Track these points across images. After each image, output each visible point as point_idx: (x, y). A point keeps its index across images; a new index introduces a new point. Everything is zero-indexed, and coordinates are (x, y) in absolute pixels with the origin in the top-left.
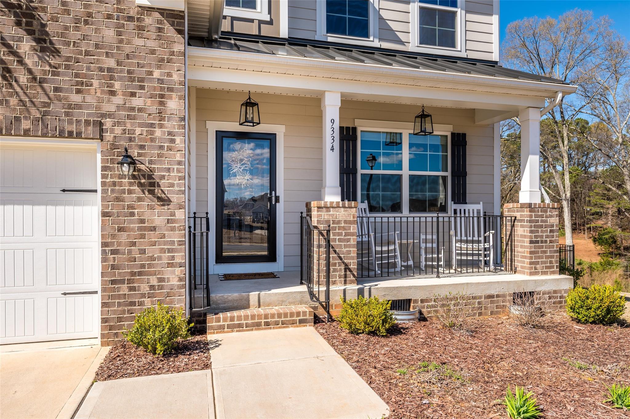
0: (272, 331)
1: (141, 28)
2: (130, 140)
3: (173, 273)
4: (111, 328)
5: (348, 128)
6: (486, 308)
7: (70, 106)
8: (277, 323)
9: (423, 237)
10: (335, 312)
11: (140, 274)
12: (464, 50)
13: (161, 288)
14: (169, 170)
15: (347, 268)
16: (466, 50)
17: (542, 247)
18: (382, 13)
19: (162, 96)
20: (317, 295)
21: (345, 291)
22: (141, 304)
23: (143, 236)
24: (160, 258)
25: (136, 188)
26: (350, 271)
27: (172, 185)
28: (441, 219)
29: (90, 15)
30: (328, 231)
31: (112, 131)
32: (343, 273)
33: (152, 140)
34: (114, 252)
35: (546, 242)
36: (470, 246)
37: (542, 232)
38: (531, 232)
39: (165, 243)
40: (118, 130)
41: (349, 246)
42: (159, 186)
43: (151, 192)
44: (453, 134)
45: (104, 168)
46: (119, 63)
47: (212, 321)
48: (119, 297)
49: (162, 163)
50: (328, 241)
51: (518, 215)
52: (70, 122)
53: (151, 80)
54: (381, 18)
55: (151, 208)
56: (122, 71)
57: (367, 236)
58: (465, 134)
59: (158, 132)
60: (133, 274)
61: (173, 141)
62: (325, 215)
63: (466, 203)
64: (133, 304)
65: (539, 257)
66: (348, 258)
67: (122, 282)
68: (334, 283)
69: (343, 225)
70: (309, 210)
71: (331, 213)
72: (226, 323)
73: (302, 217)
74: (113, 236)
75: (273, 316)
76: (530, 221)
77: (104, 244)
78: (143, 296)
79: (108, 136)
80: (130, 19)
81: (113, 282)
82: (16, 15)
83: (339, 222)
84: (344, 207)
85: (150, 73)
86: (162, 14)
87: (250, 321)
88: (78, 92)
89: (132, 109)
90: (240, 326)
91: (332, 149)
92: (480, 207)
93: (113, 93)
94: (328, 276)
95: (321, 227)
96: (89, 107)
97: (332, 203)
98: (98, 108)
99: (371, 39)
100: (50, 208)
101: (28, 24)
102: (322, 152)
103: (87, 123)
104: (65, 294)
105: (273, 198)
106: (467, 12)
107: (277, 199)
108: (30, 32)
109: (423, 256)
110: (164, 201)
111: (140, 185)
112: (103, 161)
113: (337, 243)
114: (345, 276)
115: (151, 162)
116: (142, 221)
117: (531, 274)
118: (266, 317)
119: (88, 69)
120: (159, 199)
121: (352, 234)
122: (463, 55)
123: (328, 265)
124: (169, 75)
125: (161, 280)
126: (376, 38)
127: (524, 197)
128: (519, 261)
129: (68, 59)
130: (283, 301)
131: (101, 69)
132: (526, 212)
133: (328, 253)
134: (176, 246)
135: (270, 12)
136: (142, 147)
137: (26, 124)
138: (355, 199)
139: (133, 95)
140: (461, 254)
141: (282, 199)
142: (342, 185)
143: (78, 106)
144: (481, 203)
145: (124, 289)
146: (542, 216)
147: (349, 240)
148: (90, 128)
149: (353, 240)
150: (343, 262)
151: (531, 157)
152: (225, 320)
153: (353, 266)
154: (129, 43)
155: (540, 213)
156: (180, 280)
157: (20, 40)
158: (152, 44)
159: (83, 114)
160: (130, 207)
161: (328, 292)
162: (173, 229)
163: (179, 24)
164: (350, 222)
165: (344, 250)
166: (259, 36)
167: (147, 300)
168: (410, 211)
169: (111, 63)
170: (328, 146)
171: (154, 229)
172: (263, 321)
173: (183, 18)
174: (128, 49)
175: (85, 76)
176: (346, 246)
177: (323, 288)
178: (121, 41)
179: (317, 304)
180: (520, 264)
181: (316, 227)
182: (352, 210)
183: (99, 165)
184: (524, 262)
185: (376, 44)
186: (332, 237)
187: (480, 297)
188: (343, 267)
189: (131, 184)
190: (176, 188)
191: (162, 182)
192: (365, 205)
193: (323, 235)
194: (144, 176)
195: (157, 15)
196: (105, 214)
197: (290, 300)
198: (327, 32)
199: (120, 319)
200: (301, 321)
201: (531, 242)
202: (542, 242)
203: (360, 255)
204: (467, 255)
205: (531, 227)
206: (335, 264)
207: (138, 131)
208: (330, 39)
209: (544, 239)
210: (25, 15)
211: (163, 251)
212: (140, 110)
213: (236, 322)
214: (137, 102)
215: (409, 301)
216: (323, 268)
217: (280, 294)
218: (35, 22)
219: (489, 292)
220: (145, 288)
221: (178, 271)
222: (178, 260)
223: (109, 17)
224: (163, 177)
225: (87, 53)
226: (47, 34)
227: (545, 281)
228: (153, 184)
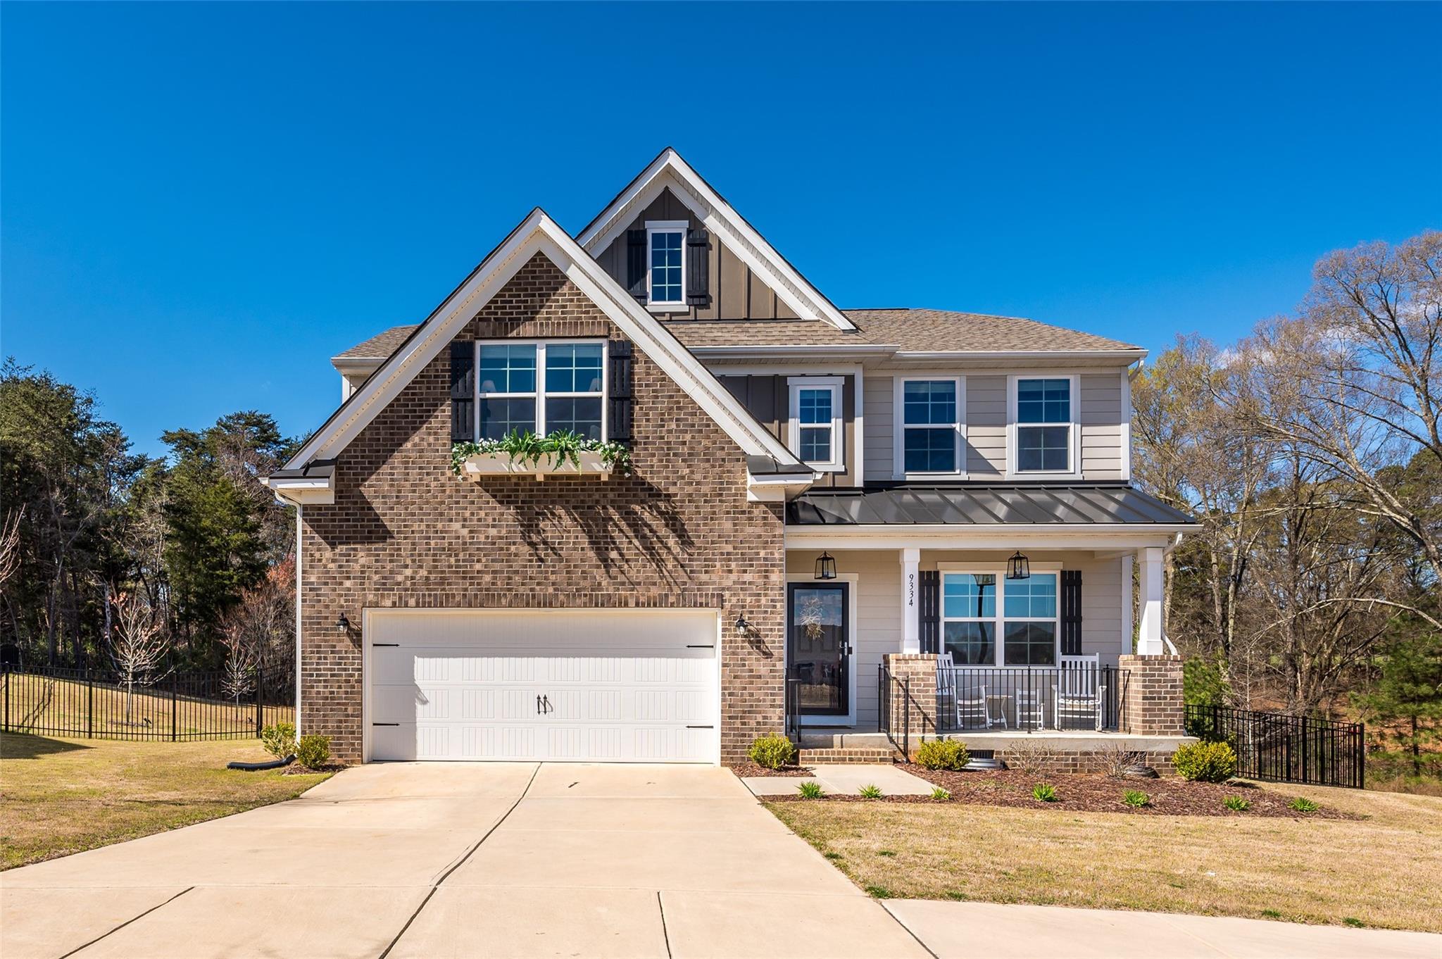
0: (855, 766)
1: (750, 519)
2: (743, 607)
3: (775, 712)
4: (728, 753)
5: (929, 573)
6: (1082, 765)
7: (700, 584)
8: (860, 760)
9: (1019, 692)
10: (912, 757)
11: (750, 712)
12: (1078, 470)
13: (765, 724)
14: (771, 630)
15: (926, 718)
16: (1082, 471)
17: (1161, 704)
18: (972, 441)
19: (766, 571)
20: (896, 741)
21: (923, 737)
22: (750, 736)
23: (752, 683)
24: (764, 700)
25: (747, 644)
26: (929, 720)
27: (774, 642)
28: (1033, 673)
29: (714, 513)
30: (907, 681)
31: (730, 601)
32: (922, 722)
33: (759, 606)
34: (730, 694)
35: (1165, 698)
36: (1076, 702)
37: (1159, 687)
38: (1144, 687)
39: (769, 688)
40: (734, 600)
41: (928, 697)
42: (764, 642)
43: (758, 648)
44: (1063, 573)
45: (724, 630)
46: (735, 548)
47: (803, 753)
48: (734, 729)
49: (766, 624)
50: (906, 691)
51: (1132, 668)
52: (701, 596)
53: (759, 559)
54: (969, 447)
55: (758, 660)
56: (737, 554)
57: (947, 690)
58: (1080, 572)
59: (763, 600)
60: (744, 712)
61: (775, 607)
62: (904, 667)
63: (1081, 654)
64: (744, 735)
65: (1155, 716)
66: (927, 708)
67: (736, 718)
68: (913, 731)
69: (922, 676)
70: (887, 661)
71: (910, 665)
72: (816, 757)
73: (880, 668)
74: (730, 682)
75: (856, 753)
76: (1143, 675)
77: (724, 688)
78: (752, 729)
79: (727, 605)
80: (743, 512)
81: (730, 718)
82: (665, 519)
83: (918, 674)
84: (923, 659)
85: (758, 554)
86: (767, 506)
87: (836, 756)
88: (706, 572)
89: (744, 583)
90: (828, 759)
91: (911, 604)
92: (1096, 658)
93: (730, 571)
94: (906, 725)
95: (900, 678)
96: (714, 583)
97: (910, 655)
98: (720, 583)
99: (958, 472)
100: (678, 659)
101: (673, 525)
102: (900, 612)
103: (713, 595)
104: (688, 727)
105: (846, 650)
106: (1083, 425)
107: (850, 651)
108: (674, 531)
109: (1019, 714)
110: (768, 655)
111: (750, 642)
112: (723, 624)
113: (916, 693)
114: (924, 725)
115: (758, 624)
116: (751, 671)
117: (1144, 733)
118: (850, 753)
119: (713, 554)
120: (764, 653)
121: (931, 685)
122: (1078, 477)
123: (907, 714)
124: (772, 554)
125: (765, 718)
126: (963, 470)
127: (1142, 650)
128: (1133, 720)
129: (699, 548)
130: (863, 744)
131: (722, 554)
132: (1139, 665)
133: (906, 703)
134: (777, 691)
135: (844, 463)
136: (751, 612)
137: (672, 599)
138: (937, 652)
139: (745, 571)
140: (1065, 712)
141: (854, 651)
142: (921, 637)
143: (707, 583)
144: (1097, 654)
145: (738, 723)
146: (1160, 670)
147: (927, 691)
148: (715, 599)
149: (932, 692)
150: (922, 712)
151: (1149, 603)
152: (815, 754)
153: (932, 714)
154: (742, 531)
155: (1157, 666)
156: (780, 718)
157: (668, 537)
158: (759, 530)
159: (710, 589)
160: (742, 659)
161: (906, 739)
162: (774, 677)
163: (779, 512)
164: (929, 674)
165: (923, 700)
166: (834, 489)
167: (754, 733)
168: (1006, 663)
169: (729, 548)
170: (907, 601)
171: (760, 677)
172: (848, 757)
173: (782, 506)
174: (740, 536)
175: (710, 560)
176: (924, 697)
177: (902, 735)
178: (736, 531)
179: (896, 749)
180: (1134, 723)
181: (895, 678)
182: (931, 662)
183: (720, 627)
184: (1137, 721)
185: (964, 476)
186: (910, 687)
187: (1075, 754)
188: (921, 717)
189: (743, 642)
190: (777, 644)
191: (766, 639)
192: (950, 656)
193: (902, 686)
194: (752, 635)
195: (763, 508)
196: (724, 665)
197: (870, 744)
198: (906, 470)
199: (735, 747)
200: (881, 760)
201: (1144, 698)
202: (1159, 698)
203: (940, 710)
204: (1073, 712)
205: (1145, 681)
206: (913, 714)
207: (749, 599)
208: (909, 478)
209: (1163, 695)
210: (672, 519)
211: (766, 694)
212: (750, 583)
213: (825, 756)
214: (748, 577)
215: (992, 752)
216: (902, 716)
217: (861, 737)
218: (678, 523)
219: (1085, 749)
220: (753, 724)
221: (778, 710)
222: (777, 703)
223: (728, 513)
224: (767, 636)
225: (713, 542)
226: (686, 531)
227: (1161, 741)
228: (759, 642)
